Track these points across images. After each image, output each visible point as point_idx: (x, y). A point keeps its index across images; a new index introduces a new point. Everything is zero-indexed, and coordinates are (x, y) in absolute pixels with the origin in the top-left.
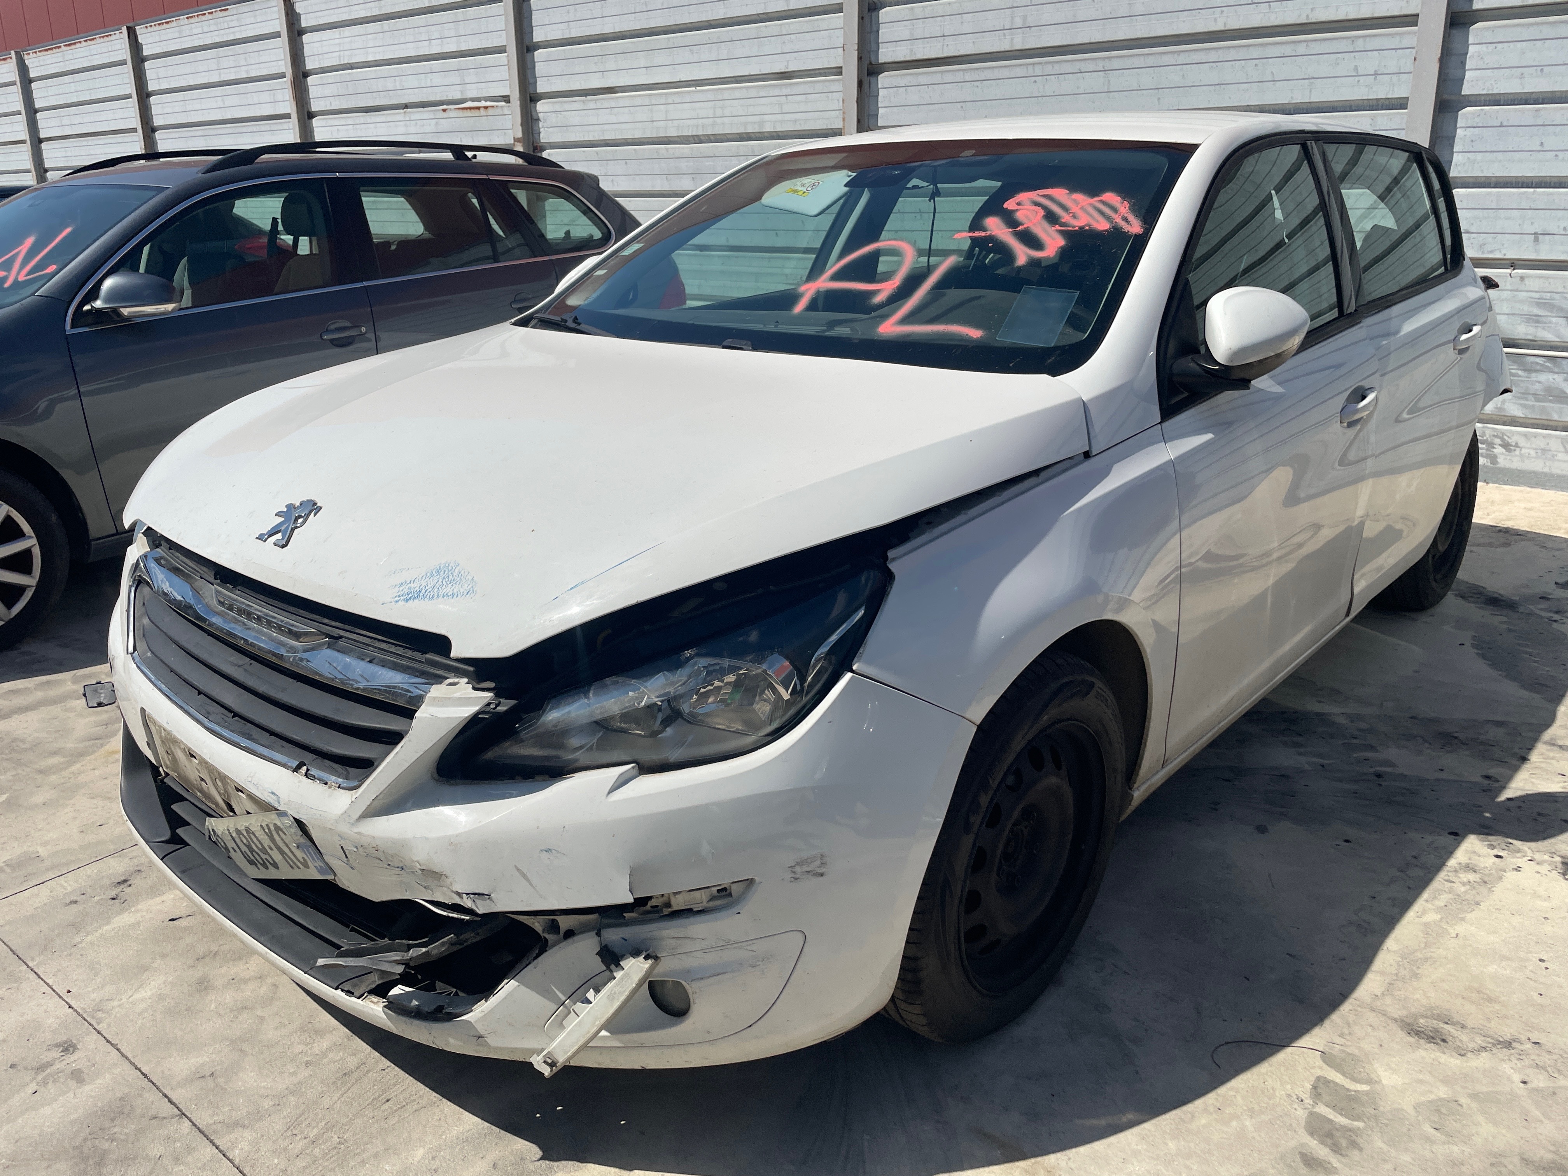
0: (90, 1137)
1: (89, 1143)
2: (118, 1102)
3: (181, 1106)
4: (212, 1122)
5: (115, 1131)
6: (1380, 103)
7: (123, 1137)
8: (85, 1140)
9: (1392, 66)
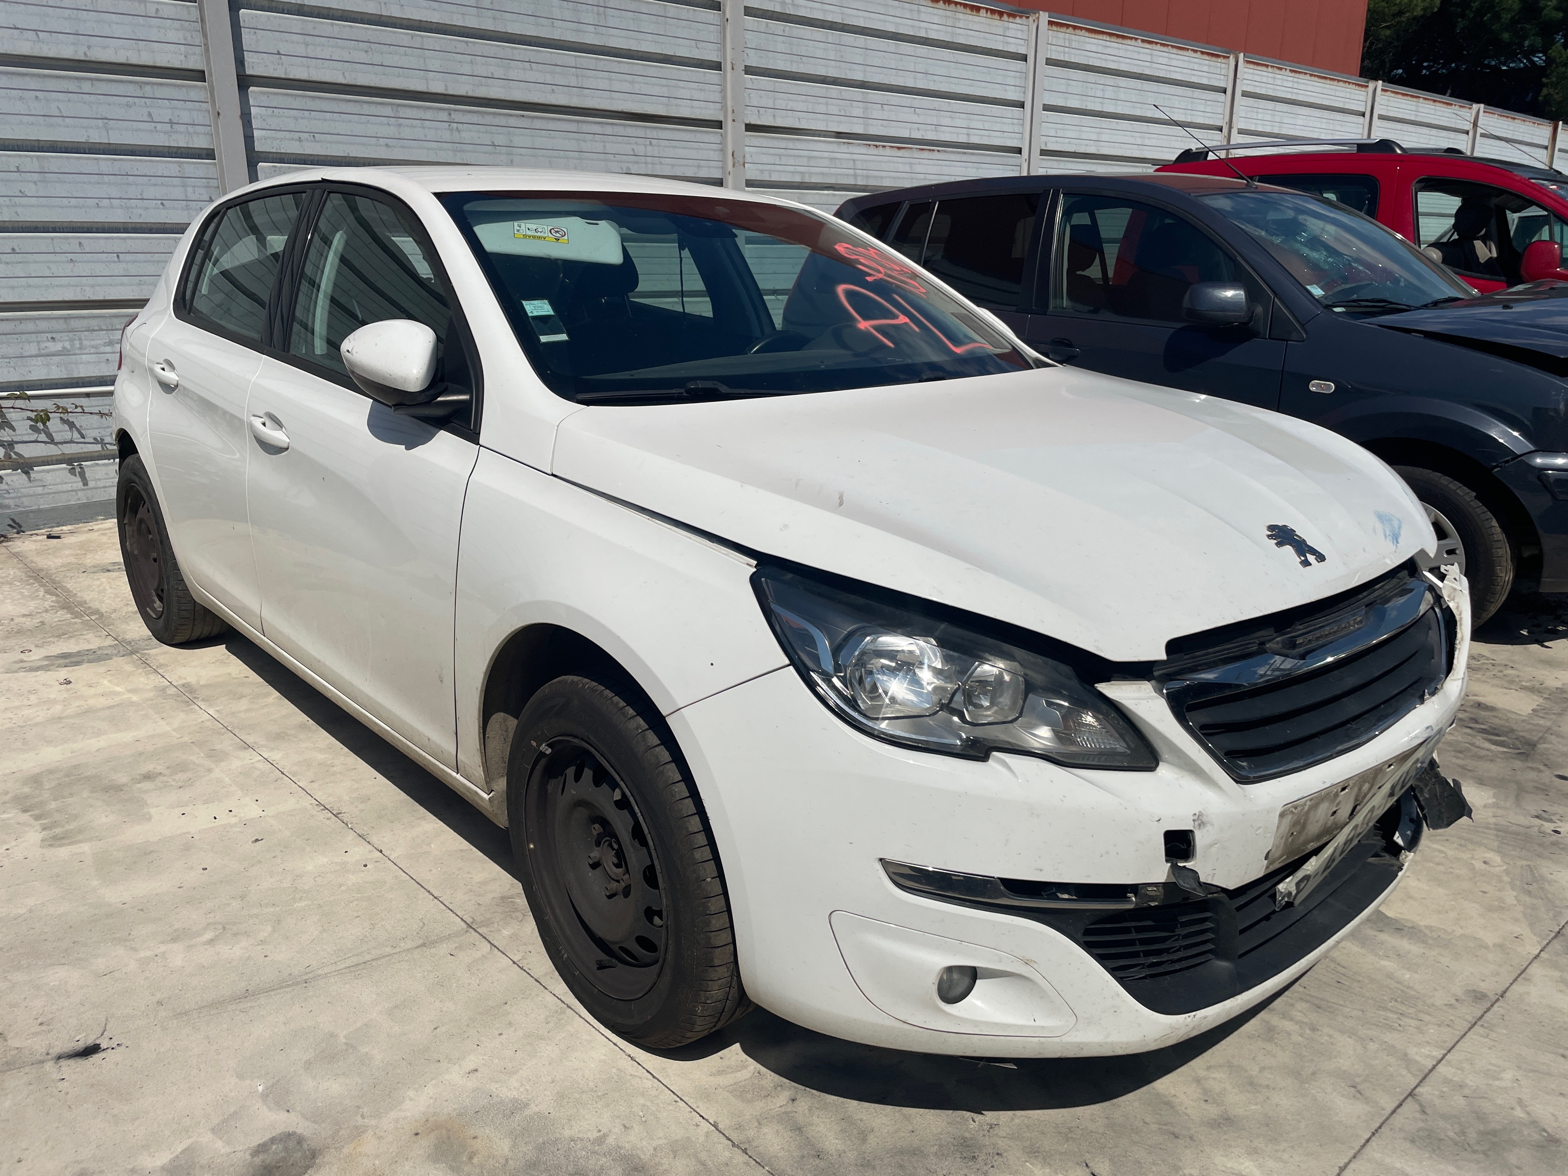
0: (1469, 1149)
1: (1476, 1148)
2: (1417, 1143)
3: (1402, 1098)
4: (1409, 1075)
5: (1453, 1134)
6: (179, 151)
7: (1456, 1126)
8: (1475, 1152)
9: (185, 117)
